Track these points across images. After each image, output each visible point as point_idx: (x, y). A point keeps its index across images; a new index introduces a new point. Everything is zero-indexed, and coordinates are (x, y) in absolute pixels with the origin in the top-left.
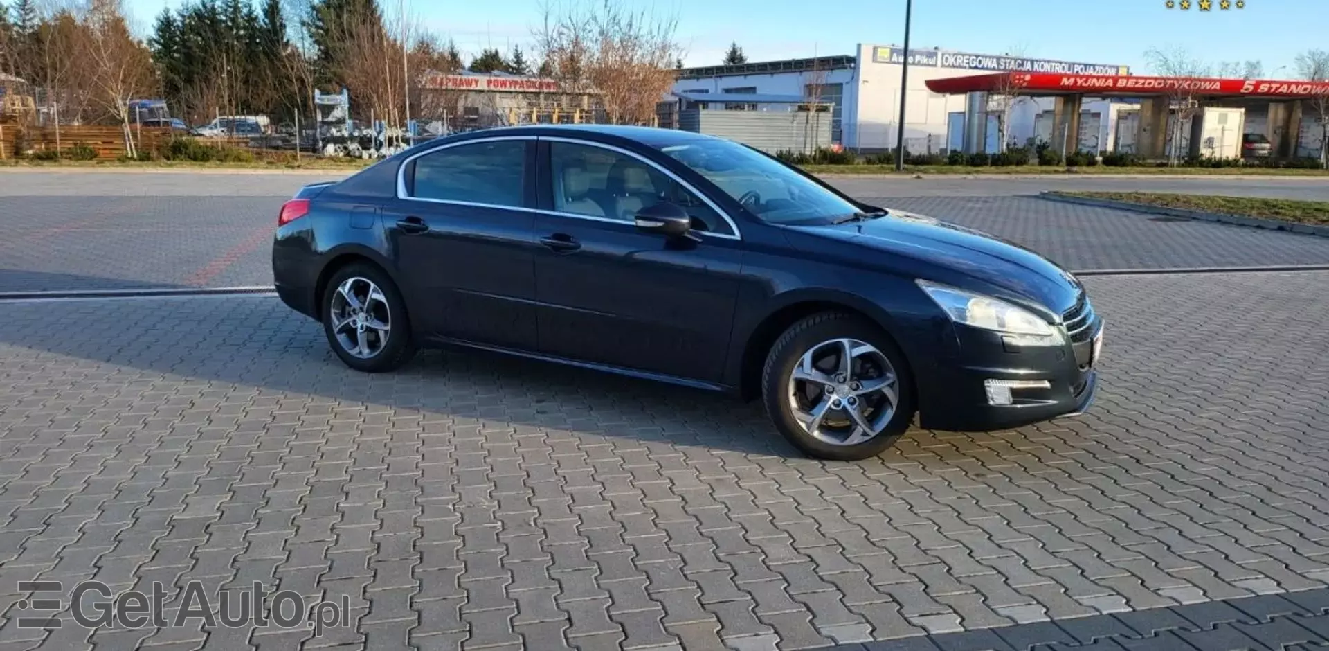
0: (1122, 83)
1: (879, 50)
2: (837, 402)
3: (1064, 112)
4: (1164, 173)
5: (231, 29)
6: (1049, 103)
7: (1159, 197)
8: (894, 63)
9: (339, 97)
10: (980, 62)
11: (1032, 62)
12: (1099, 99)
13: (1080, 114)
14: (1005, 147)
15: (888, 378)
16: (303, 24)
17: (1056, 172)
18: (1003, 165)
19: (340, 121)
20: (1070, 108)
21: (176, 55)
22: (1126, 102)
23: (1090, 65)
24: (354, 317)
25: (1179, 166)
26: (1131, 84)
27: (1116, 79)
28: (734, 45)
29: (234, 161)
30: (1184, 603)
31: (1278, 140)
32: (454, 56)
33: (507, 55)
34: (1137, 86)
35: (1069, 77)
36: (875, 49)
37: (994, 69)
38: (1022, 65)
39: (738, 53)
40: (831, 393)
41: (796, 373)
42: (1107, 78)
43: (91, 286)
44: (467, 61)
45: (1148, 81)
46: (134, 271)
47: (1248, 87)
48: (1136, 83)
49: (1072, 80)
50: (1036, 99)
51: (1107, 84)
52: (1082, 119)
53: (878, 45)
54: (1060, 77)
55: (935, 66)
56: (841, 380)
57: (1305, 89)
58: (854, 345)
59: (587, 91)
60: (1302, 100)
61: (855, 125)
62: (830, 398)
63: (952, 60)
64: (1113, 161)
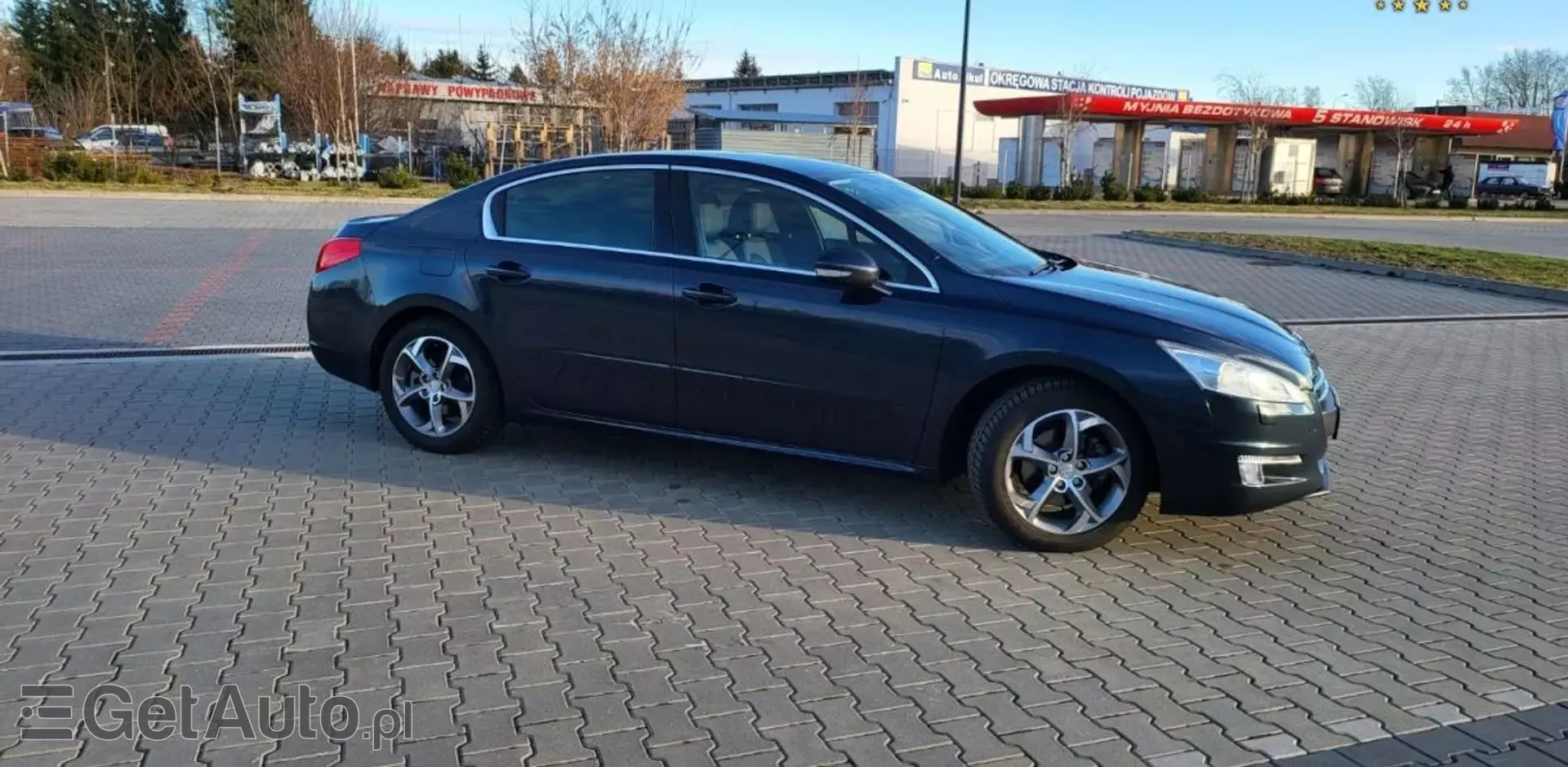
0: (1188, 110)
1: (920, 64)
2: (1060, 484)
3: (1125, 141)
4: (1235, 210)
5: (113, 14)
6: (1108, 130)
7: (1251, 238)
8: (937, 79)
9: (269, 104)
10: (1031, 81)
11: (1087, 83)
12: (1162, 126)
13: (1142, 144)
14: (1068, 179)
15: (1118, 455)
16: (208, 11)
17: (1128, 208)
18: (1068, 199)
19: (272, 134)
20: (1131, 136)
21: (40, 46)
22: (1191, 131)
23: (1148, 88)
24: (425, 386)
25: (1252, 202)
26: (1197, 110)
27: (1182, 106)
28: (746, 54)
29: (140, 182)
30: (1521, 709)
31: (1348, 175)
32: (402, 56)
33: (469, 57)
34: (1205, 113)
35: (1132, 101)
36: (916, 63)
37: (1045, 90)
38: (1075, 86)
39: (751, 63)
40: (1054, 473)
41: (1015, 451)
42: (1172, 104)
43: (19, 344)
44: (418, 60)
45: (1216, 108)
46: (70, 324)
47: (1320, 117)
48: (1204, 109)
49: (1135, 106)
50: (1094, 124)
51: (1173, 110)
52: (1144, 149)
53: (919, 59)
54: (1121, 101)
55: (982, 84)
56: (1066, 457)
57: (1379, 120)
58: (1081, 417)
59: (582, 104)
60: (1374, 132)
61: (894, 150)
62: (1053, 479)
63: (1000, 79)
64: (1183, 196)
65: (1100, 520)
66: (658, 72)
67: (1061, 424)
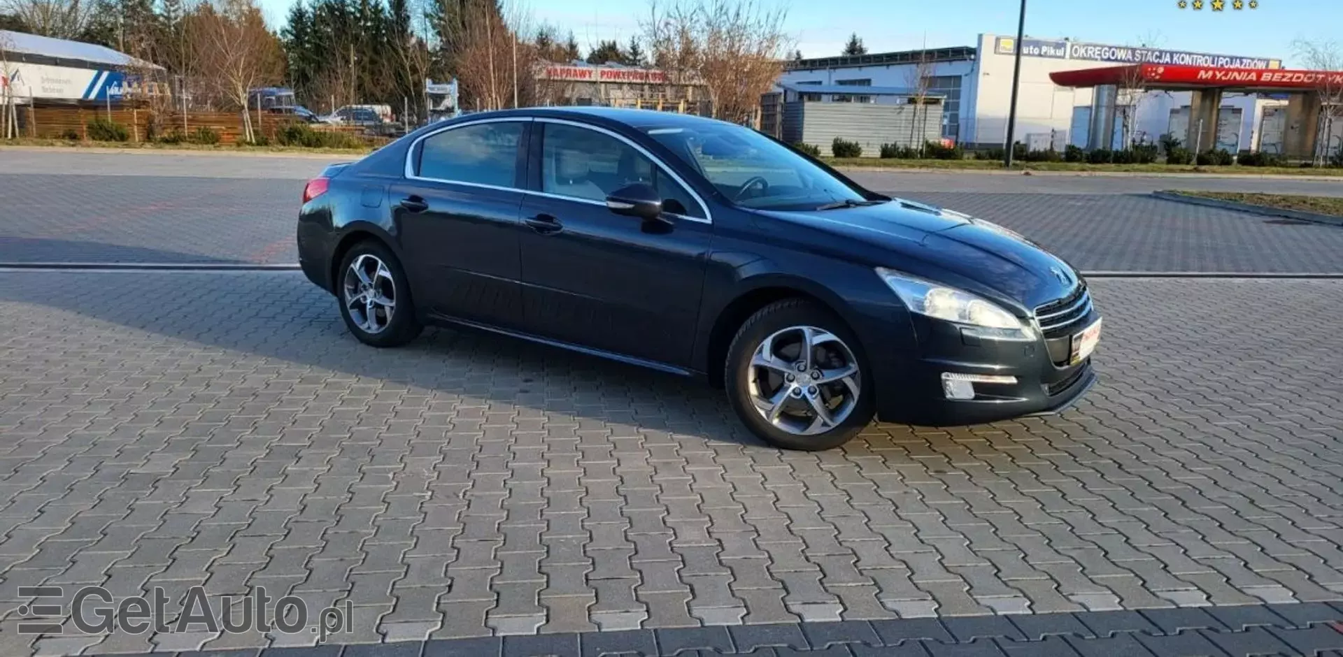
0: (1266, 77)
1: (1002, 40)
2: (797, 391)
3: (1202, 108)
4: (1304, 173)
5: (359, 20)
6: (1185, 98)
7: (1285, 199)
9: (448, 86)
10: (1113, 54)
11: (1172, 54)
12: (1242, 94)
13: (1219, 110)
14: (1129, 142)
15: (850, 368)
16: (426, 15)
17: (1183, 171)
18: (1125, 163)
19: (450, 110)
20: (1208, 103)
21: (307, 46)
22: (1272, 98)
23: (1236, 58)
24: (365, 293)
25: (1325, 166)
26: (1277, 78)
27: (1260, 73)
28: (854, 36)
29: (344, 147)
30: (1092, 610)
32: (573, 47)
33: (624, 45)
34: (1284, 80)
35: (1207, 70)
36: (998, 40)
37: (1129, 61)
38: (1160, 57)
39: (858, 44)
40: (792, 381)
41: (755, 360)
42: (1249, 72)
44: (584, 52)
45: (1297, 75)
48: (1283, 77)
49: (1210, 73)
50: (1171, 93)
51: (1250, 77)
52: (1221, 115)
53: (1000, 34)
54: (1198, 69)
55: (1063, 57)
56: (802, 368)
58: (818, 333)
59: (693, 83)
61: (974, 119)
62: (790, 386)
63: (1082, 51)
64: (1249, 160)
65: (833, 425)
66: (759, 53)
67: (799, 337)
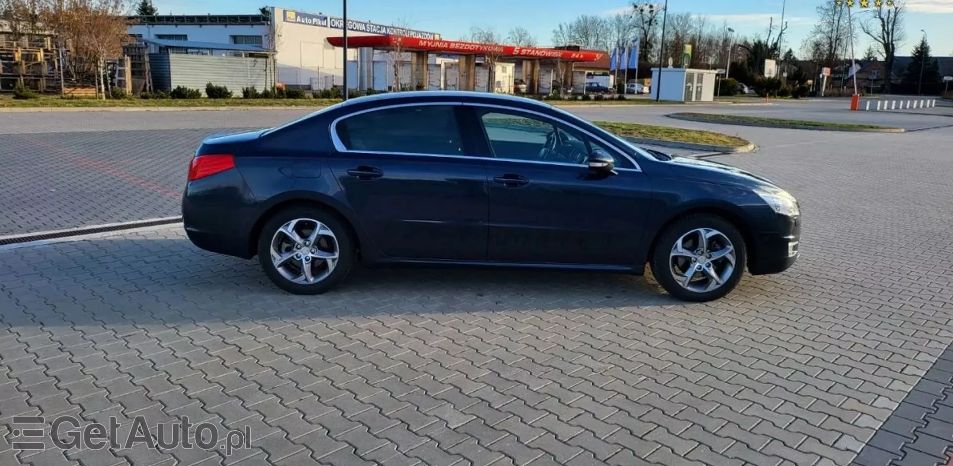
0: (452, 46)
1: (287, 12)
2: (699, 267)
3: (418, 63)
6: (407, 56)
8: (299, 23)
10: (355, 26)
11: (386, 27)
12: (438, 55)
13: (427, 65)
15: (728, 249)
20: (421, 60)
22: (451, 58)
23: (419, 32)
24: (298, 252)
26: (457, 46)
27: (449, 43)
31: (528, 82)
34: (461, 48)
35: (423, 40)
36: (285, 12)
37: (363, 31)
38: (380, 29)
39: (149, 5)
40: (695, 262)
42: (444, 42)
45: (467, 45)
47: (516, 52)
48: (460, 46)
49: (425, 42)
51: (444, 46)
52: (429, 67)
53: (286, 9)
54: (419, 40)
55: (326, 26)
56: (701, 253)
57: (543, 53)
58: (708, 231)
60: (539, 59)
62: (695, 265)
63: (337, 23)
65: (722, 283)
67: (698, 235)
